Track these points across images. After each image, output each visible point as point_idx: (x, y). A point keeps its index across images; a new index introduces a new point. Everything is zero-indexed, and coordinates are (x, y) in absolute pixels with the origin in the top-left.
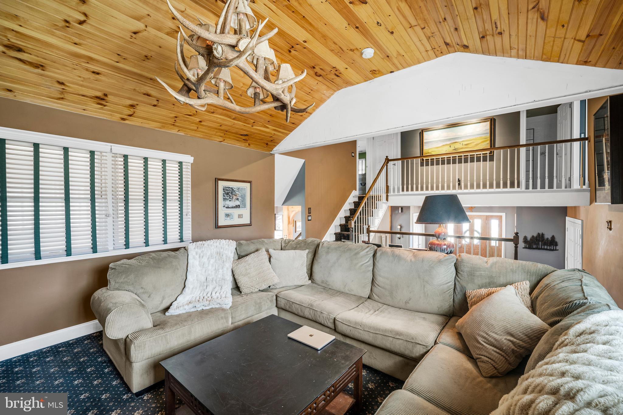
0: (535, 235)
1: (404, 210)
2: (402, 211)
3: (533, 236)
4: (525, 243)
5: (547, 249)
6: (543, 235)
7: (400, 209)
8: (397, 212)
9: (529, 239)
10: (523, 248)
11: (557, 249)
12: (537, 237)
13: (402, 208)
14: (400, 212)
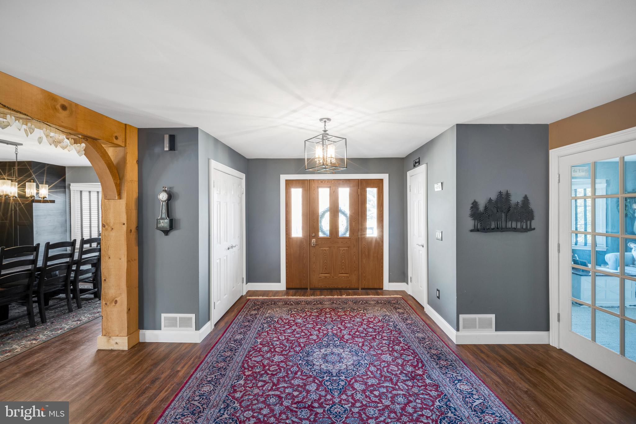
0: (494, 197)
1: (179, 144)
2: (172, 147)
3: (490, 200)
4: (474, 219)
5: (515, 230)
6: (508, 195)
7: (167, 138)
8: (157, 150)
9: (481, 208)
10: (471, 231)
11: (533, 227)
12: (497, 201)
13: (172, 139)
14: (166, 149)
